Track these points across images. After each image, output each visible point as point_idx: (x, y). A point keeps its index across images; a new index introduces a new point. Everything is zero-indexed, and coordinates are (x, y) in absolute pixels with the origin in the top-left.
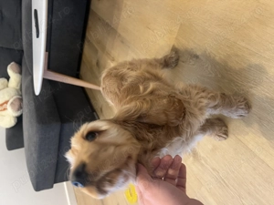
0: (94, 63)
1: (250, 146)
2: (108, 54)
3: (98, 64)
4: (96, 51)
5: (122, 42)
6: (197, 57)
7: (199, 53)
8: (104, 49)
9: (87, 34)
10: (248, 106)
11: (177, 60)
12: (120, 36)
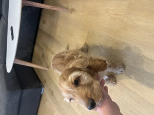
0: (41, 55)
1: (128, 86)
2: (50, 50)
3: (43, 56)
4: (42, 49)
5: (58, 43)
6: (97, 47)
7: (98, 45)
8: (47, 47)
9: (37, 41)
10: (124, 66)
11: (88, 49)
12: (56, 40)
